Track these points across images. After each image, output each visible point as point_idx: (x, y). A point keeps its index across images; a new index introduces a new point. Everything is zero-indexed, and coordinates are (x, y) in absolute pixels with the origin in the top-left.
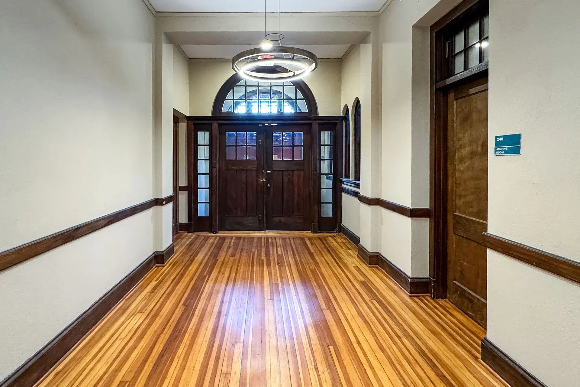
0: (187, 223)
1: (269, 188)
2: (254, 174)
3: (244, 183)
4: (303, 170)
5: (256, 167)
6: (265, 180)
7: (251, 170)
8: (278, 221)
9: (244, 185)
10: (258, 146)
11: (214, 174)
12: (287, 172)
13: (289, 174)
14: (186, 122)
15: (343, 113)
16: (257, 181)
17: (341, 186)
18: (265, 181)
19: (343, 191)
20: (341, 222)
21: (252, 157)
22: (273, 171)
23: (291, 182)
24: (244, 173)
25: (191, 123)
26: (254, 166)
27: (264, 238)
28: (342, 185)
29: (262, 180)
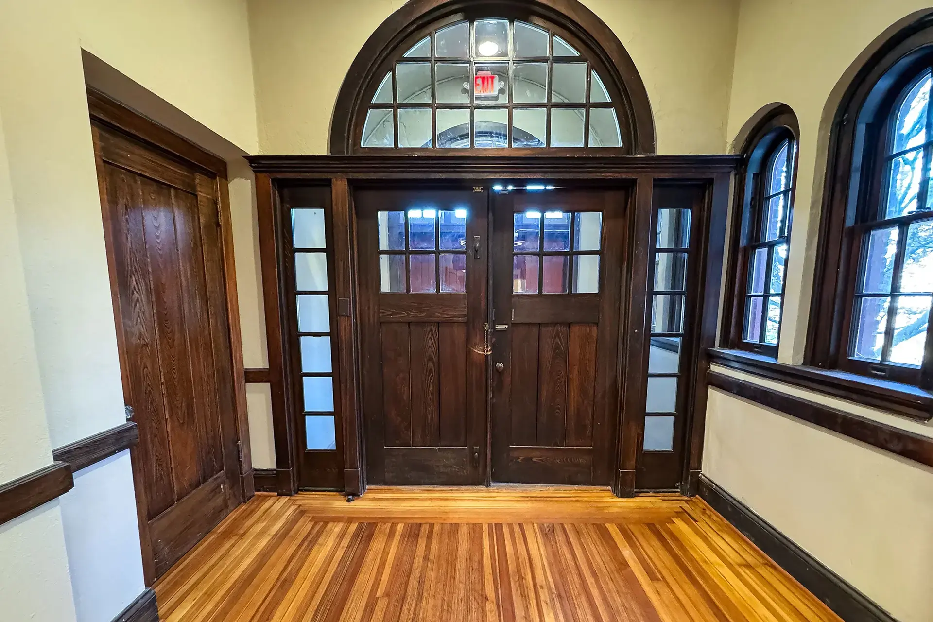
0: (275, 470)
1: (500, 373)
2: (459, 333)
3: (430, 359)
4: (597, 324)
5: (465, 313)
6: (490, 351)
7: (450, 323)
8: (522, 460)
9: (431, 365)
10: (472, 254)
11: (344, 334)
12: (550, 328)
13: (557, 335)
14: (252, 174)
15: (734, 146)
16: (468, 353)
17: (709, 368)
18: (489, 353)
19: (713, 385)
20: (700, 469)
21: (453, 287)
22: (515, 325)
23: (561, 355)
24: (431, 330)
25: (267, 180)
26: (458, 313)
27: (490, 525)
28: (712, 366)
29: (482, 351)
